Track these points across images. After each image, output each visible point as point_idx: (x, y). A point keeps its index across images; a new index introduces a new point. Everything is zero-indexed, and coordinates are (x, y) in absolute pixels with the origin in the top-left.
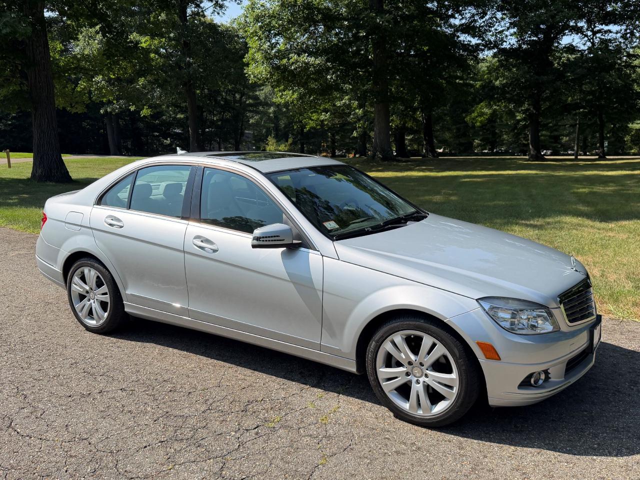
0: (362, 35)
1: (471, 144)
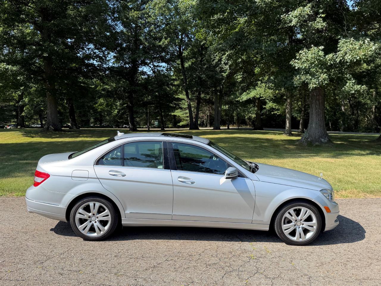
0: (45, 55)
1: (89, 120)
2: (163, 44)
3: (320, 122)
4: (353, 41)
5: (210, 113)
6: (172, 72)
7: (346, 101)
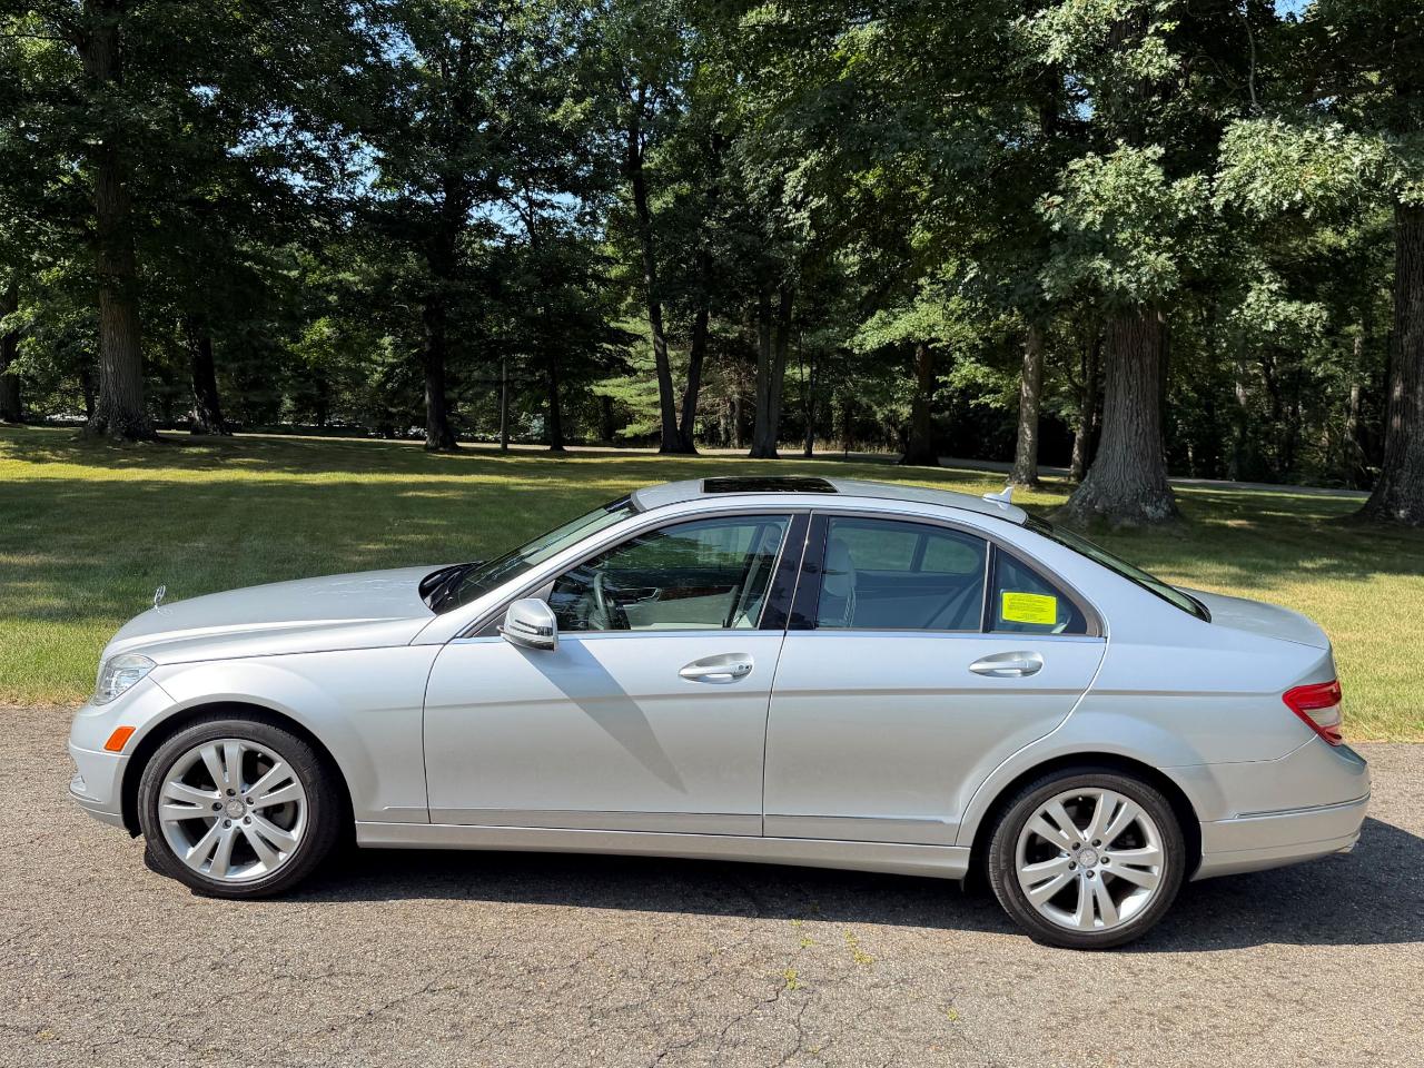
2: (565, 117)
3: (1142, 442)
4: (1280, 129)
5: (743, 393)
6: (600, 229)
7: (1253, 368)
